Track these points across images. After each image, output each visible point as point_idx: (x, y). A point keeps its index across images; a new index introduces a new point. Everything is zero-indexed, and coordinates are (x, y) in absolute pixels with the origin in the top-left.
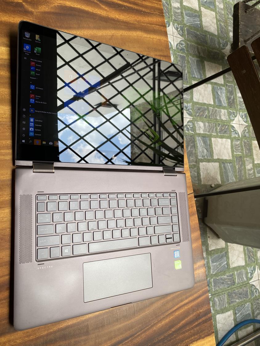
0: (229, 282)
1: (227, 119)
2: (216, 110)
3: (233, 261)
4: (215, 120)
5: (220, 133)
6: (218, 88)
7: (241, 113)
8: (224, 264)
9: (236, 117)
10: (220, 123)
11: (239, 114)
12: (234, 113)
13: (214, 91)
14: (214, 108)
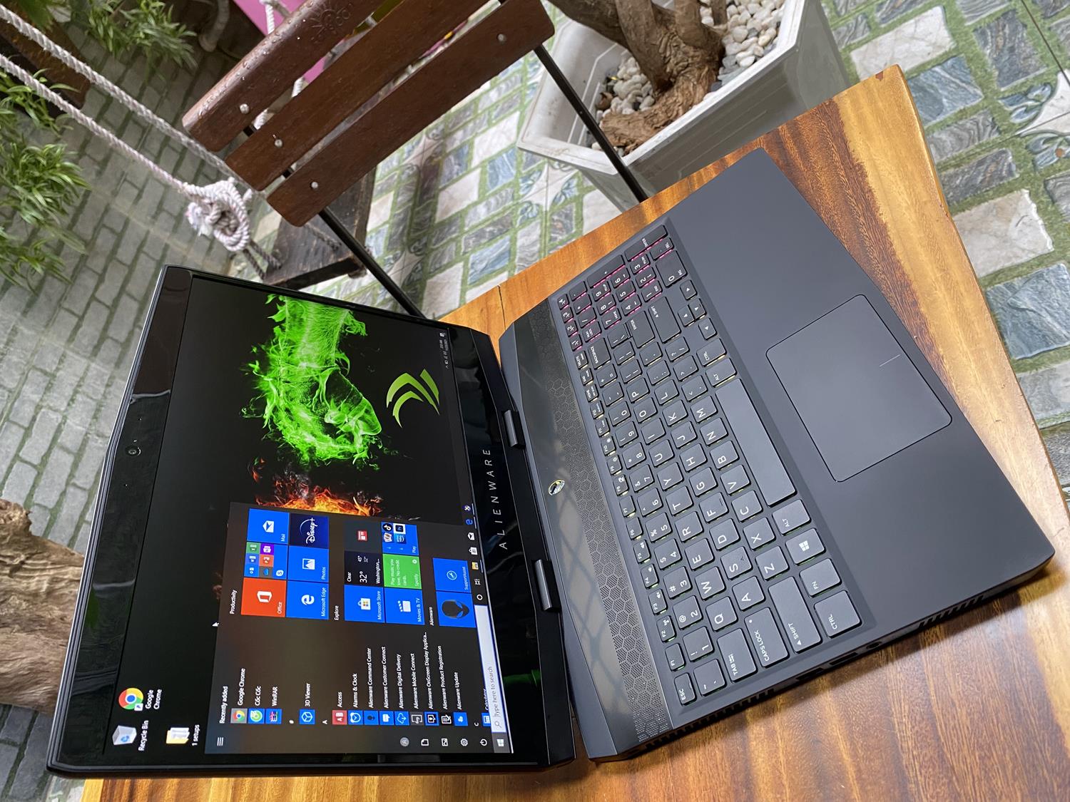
0: (1007, 31)
1: (536, 225)
2: (521, 259)
3: (930, 49)
4: (543, 254)
5: (572, 228)
6: (472, 274)
7: (521, 193)
8: (943, 73)
9: (530, 203)
10: (547, 239)
11: (523, 196)
12: (522, 213)
13: (479, 280)
14: (515, 267)
